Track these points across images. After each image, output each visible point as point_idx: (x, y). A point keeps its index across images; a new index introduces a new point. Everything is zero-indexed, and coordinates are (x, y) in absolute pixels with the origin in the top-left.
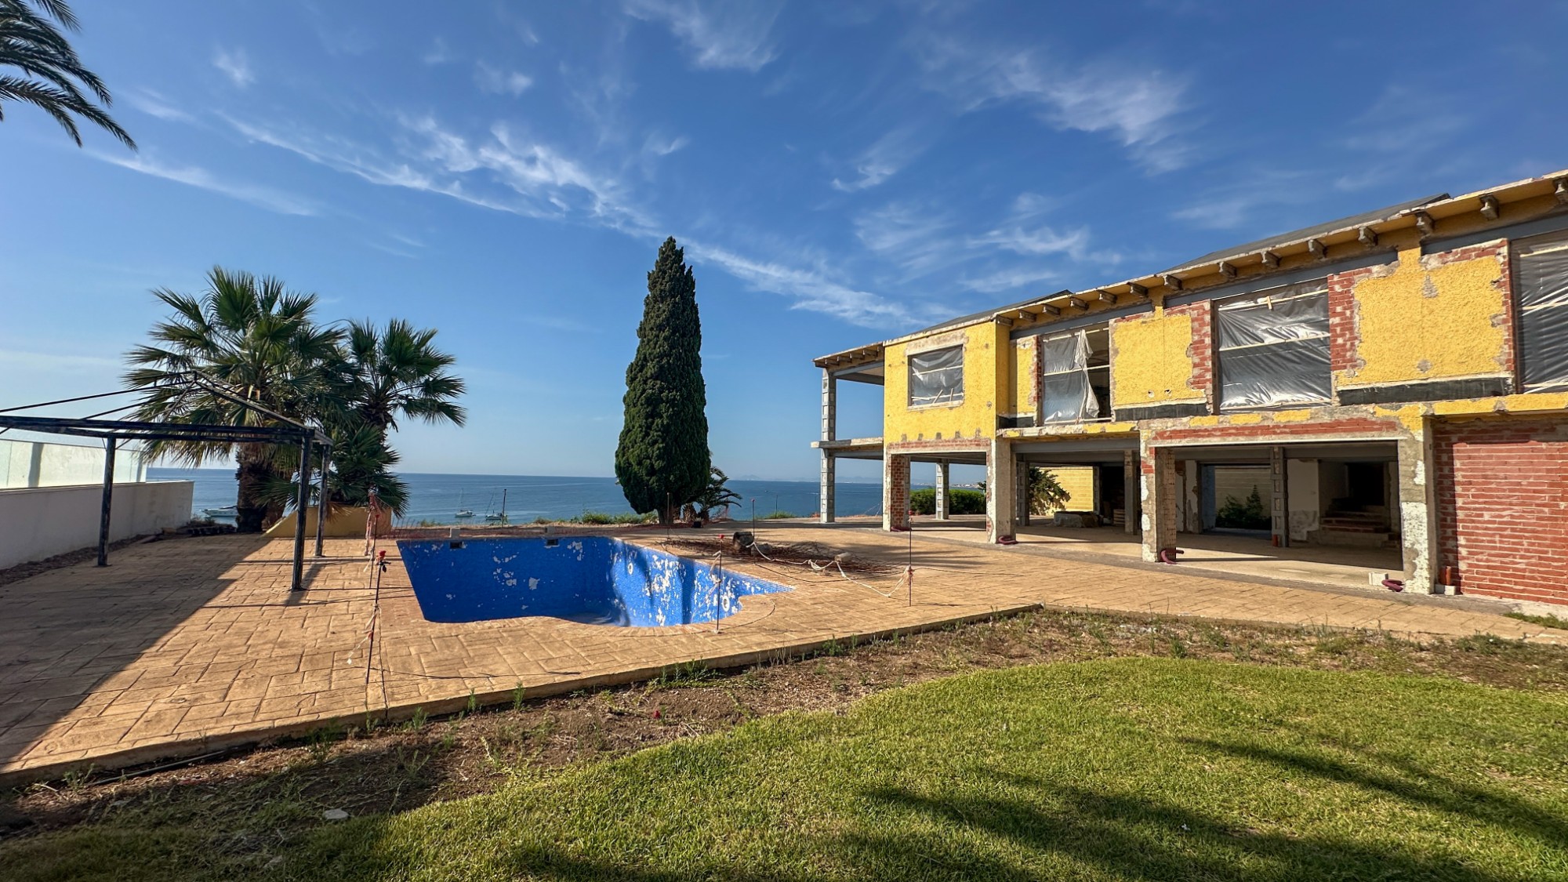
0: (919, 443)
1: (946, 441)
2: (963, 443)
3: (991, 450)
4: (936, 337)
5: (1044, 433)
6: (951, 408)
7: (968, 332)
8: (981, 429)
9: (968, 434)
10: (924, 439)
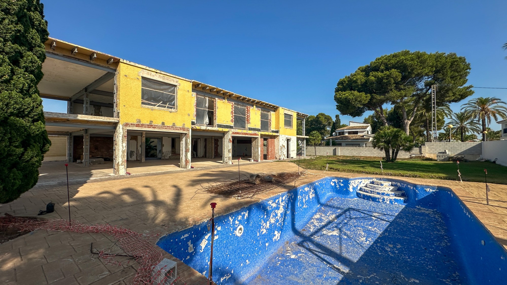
0: (150, 126)
1: (168, 127)
2: (176, 128)
3: (189, 133)
4: (162, 75)
5: (207, 129)
6: (171, 112)
7: (180, 81)
8: (185, 124)
9: (179, 125)
10: (153, 124)
